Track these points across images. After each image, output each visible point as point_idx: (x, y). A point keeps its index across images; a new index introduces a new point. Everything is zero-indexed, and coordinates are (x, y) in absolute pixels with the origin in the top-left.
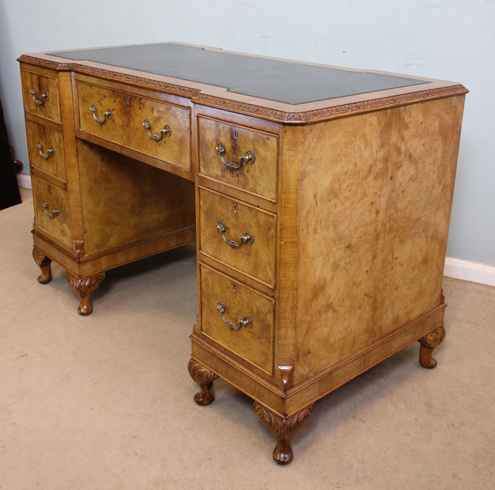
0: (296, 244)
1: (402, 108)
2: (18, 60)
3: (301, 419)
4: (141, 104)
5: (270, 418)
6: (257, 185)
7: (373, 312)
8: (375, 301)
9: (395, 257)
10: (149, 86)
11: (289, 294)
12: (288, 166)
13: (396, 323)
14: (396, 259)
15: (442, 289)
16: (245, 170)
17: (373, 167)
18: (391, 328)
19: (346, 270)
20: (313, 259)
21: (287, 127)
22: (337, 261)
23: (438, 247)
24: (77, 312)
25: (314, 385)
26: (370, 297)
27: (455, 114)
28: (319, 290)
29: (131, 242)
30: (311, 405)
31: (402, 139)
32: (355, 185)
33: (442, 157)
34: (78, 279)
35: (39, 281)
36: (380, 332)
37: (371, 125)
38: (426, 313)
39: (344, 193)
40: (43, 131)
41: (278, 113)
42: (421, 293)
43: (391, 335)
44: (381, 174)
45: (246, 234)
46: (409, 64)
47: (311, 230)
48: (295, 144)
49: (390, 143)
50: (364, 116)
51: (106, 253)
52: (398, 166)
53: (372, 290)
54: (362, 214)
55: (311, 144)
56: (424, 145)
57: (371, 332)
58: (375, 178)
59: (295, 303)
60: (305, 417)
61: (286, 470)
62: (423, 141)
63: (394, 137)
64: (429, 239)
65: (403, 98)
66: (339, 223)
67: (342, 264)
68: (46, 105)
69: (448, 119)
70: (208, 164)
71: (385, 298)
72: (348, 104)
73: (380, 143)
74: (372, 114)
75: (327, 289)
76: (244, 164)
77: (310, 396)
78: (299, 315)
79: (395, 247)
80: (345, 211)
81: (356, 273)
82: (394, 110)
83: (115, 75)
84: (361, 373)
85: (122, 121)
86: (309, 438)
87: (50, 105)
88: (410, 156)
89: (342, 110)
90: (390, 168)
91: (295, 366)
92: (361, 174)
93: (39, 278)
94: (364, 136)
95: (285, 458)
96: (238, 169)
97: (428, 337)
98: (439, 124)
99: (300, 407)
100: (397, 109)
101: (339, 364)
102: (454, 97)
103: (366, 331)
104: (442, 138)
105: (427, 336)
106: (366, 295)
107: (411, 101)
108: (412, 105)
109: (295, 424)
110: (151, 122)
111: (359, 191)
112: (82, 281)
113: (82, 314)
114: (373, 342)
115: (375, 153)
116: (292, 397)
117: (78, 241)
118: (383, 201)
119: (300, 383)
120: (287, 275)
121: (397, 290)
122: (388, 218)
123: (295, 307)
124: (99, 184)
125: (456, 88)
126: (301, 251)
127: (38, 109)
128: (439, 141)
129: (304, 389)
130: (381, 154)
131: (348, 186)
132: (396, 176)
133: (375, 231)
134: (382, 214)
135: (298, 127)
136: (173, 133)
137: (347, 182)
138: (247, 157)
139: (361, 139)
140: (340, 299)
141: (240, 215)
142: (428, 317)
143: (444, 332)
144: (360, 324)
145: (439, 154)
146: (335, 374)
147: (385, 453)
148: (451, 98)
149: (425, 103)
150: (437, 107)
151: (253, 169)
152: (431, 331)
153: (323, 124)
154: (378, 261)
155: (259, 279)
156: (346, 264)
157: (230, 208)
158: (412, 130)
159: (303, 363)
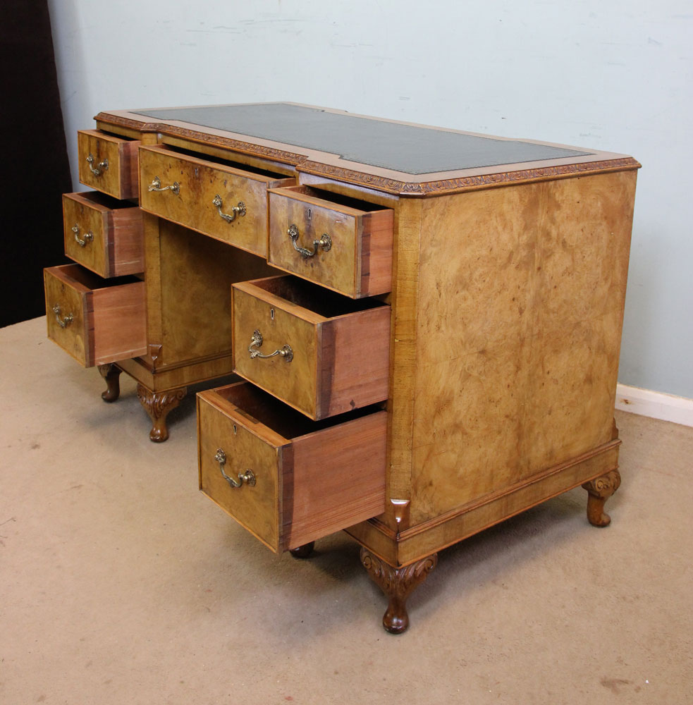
0: (413, 342)
1: (552, 183)
2: (95, 119)
3: (419, 573)
5: (380, 569)
7: (517, 441)
8: (520, 426)
9: (546, 370)
11: (405, 406)
12: (404, 246)
13: (550, 459)
14: (548, 373)
15: (614, 419)
17: (515, 254)
18: (544, 464)
19: (480, 381)
20: (436, 363)
21: (404, 199)
22: (468, 370)
23: (606, 362)
24: (148, 438)
25: (437, 528)
26: (512, 420)
27: (624, 193)
28: (443, 404)
29: (221, 350)
30: (433, 555)
31: (553, 221)
32: (490, 275)
33: (608, 247)
34: (152, 395)
35: (104, 399)
36: (529, 468)
37: (510, 202)
38: (592, 450)
39: (476, 283)
41: (394, 183)
42: (584, 422)
43: (541, 476)
44: (526, 264)
47: (433, 326)
48: (412, 220)
49: (536, 226)
50: (502, 190)
51: (189, 363)
52: (547, 255)
53: (515, 411)
54: (500, 313)
55: (432, 221)
56: (582, 230)
57: (515, 467)
58: (517, 267)
59: (412, 418)
60: (425, 570)
61: (399, 641)
62: (581, 225)
63: (542, 219)
64: (593, 351)
65: (553, 172)
66: (470, 321)
67: (475, 373)
69: (615, 199)
71: (534, 423)
72: (481, 176)
73: (523, 225)
74: (511, 188)
75: (455, 404)
77: (434, 542)
78: (417, 434)
79: (546, 358)
80: (477, 306)
81: (494, 387)
82: (541, 184)
84: (502, 520)
86: (432, 604)
88: (564, 243)
89: (473, 182)
90: (536, 255)
91: (412, 501)
92: (499, 261)
93: (104, 394)
94: (502, 215)
95: (398, 624)
97: (596, 482)
98: (602, 205)
99: (419, 556)
100: (545, 184)
101: (471, 505)
102: (622, 173)
103: (508, 464)
104: (608, 223)
105: (594, 480)
106: (507, 416)
107: (563, 175)
108: (565, 180)
109: (411, 578)
111: (496, 284)
112: (157, 397)
113: (155, 441)
114: (518, 481)
115: (516, 237)
116: (408, 541)
117: (155, 346)
118: (529, 297)
119: (420, 523)
120: (402, 382)
121: (550, 414)
122: (535, 319)
123: (412, 424)
125: (625, 162)
126: (420, 351)
128: (603, 226)
129: (423, 532)
130: (524, 238)
131: (481, 275)
132: (546, 267)
133: (519, 334)
134: (527, 315)
135: (417, 201)
137: (480, 270)
139: (498, 219)
140: (473, 419)
142: (596, 455)
143: (618, 478)
144: (500, 455)
145: (604, 242)
146: (465, 518)
147: (530, 627)
148: (618, 174)
149: (582, 179)
150: (598, 184)
152: (601, 474)
153: (448, 197)
154: (524, 373)
156: (480, 373)
158: (566, 210)
159: (422, 498)
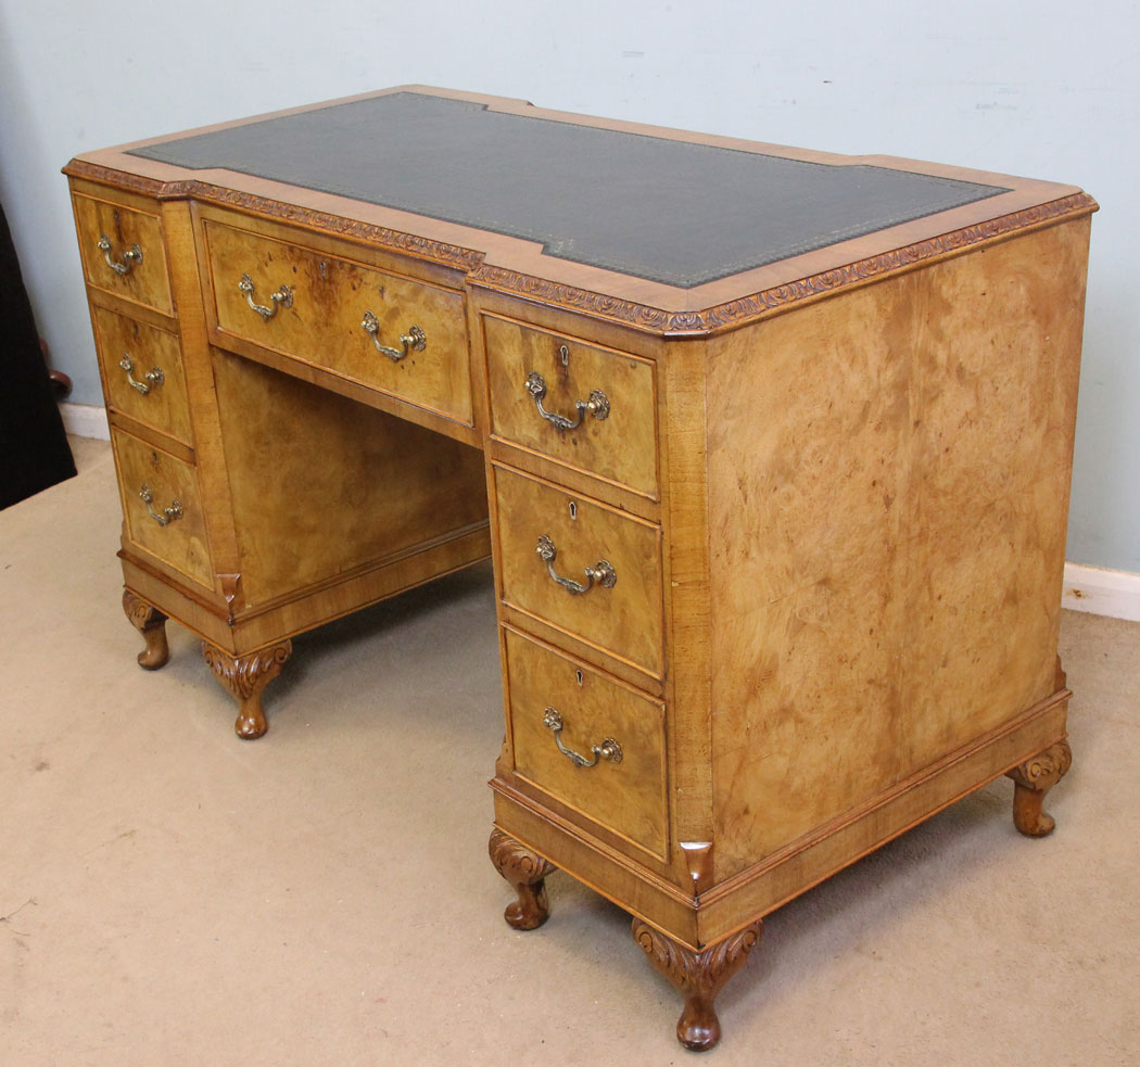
0: (705, 585)
1: (933, 270)
2: (64, 172)
3: (733, 955)
4: (355, 277)
5: (668, 954)
6: (617, 463)
7: (889, 719)
8: (894, 692)
9: (936, 595)
10: (370, 240)
11: (696, 691)
12: (679, 425)
13: (948, 739)
14: (940, 598)
15: (1058, 656)
16: (590, 430)
17: (873, 406)
18: (937, 751)
19: (821, 631)
20: (746, 613)
21: (673, 343)
22: (800, 616)
23: (1042, 563)
24: (234, 732)
25: (760, 880)
26: (880, 686)
27: (1067, 261)
28: (761, 678)
30: (755, 923)
31: (939, 336)
32: (831, 449)
33: (1039, 363)
34: (233, 660)
35: (142, 665)
36: (911, 760)
37: (860, 316)
38: (1021, 713)
39: (806, 467)
40: (133, 330)
41: (653, 313)
42: (1005, 670)
43: (937, 766)
44: (895, 418)
45: (599, 566)
46: (987, 107)
47: (736, 553)
48: (690, 379)
49: (909, 349)
50: (844, 299)
51: (291, 599)
52: (931, 396)
53: (884, 670)
54: (851, 511)
55: (724, 376)
56: (993, 342)
57: (887, 761)
58: (877, 428)
59: (709, 710)
60: (743, 948)
61: (706, 1062)
62: (990, 334)
63: (919, 335)
64: (1018, 548)
65: (935, 247)
66: (800, 533)
67: (812, 619)
68: (136, 274)
69: (1050, 276)
70: (509, 415)
71: (916, 686)
72: (807, 278)
73: (886, 352)
74: (862, 293)
75: (780, 675)
76: (587, 417)
77: (754, 904)
78: (719, 735)
79: (934, 574)
80: (811, 506)
81: (846, 636)
82: (915, 275)
83: (292, 212)
84: (869, 851)
85: (315, 313)
86: (756, 995)
87: (147, 274)
88: (960, 371)
89: (792, 294)
90: (911, 401)
91: (718, 844)
92: (845, 422)
93: (142, 656)
94: (846, 341)
95: (703, 1036)
96: (575, 429)
97: (1029, 767)
98: (1029, 291)
99: (732, 928)
100: (922, 272)
101: (816, 835)
102: (1063, 226)
103: (875, 760)
104: (1039, 322)
105: (1024, 764)
106: (870, 682)
107: (954, 251)
108: (957, 260)
109: (720, 965)
110: (380, 319)
111: (841, 462)
112: (241, 663)
113: (246, 737)
114: (894, 784)
115: (874, 374)
116: (712, 907)
117: (228, 576)
118: (901, 476)
119: (729, 877)
120: (689, 652)
121: (944, 666)
122: (913, 512)
123: (709, 719)
124: (267, 444)
125: (1067, 205)
126: (717, 599)
127: (119, 282)
128: (1029, 328)
129: (737, 890)
130: (889, 375)
131: (815, 453)
132: (929, 418)
133: (886, 542)
134: (898, 506)
135: (696, 343)
136: (430, 345)
137: (814, 444)
138: (592, 406)
139: (841, 349)
140: (812, 695)
141: (584, 524)
142: (1027, 722)
143: (1067, 754)
144: (860, 746)
145: (1033, 357)
146: (806, 857)
147: (924, 1024)
148: (1055, 229)
149: (991, 250)
150: (1019, 255)
151: (606, 428)
152: (1036, 753)
153: (751, 328)
154: (897, 606)
155: (631, 659)
156: (822, 618)
157: (563, 511)
158: (962, 311)
159: (733, 836)
